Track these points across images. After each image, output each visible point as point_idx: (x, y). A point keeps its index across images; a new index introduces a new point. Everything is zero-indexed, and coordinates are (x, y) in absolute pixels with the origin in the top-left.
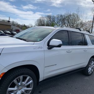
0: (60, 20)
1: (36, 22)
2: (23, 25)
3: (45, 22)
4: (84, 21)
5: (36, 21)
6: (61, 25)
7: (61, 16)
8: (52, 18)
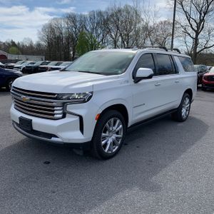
0: (98, 24)
1: (40, 34)
2: (9, 41)
3: (64, 31)
4: (151, 24)
5: (40, 30)
6: (101, 35)
7: (100, 14)
8: (78, 19)
